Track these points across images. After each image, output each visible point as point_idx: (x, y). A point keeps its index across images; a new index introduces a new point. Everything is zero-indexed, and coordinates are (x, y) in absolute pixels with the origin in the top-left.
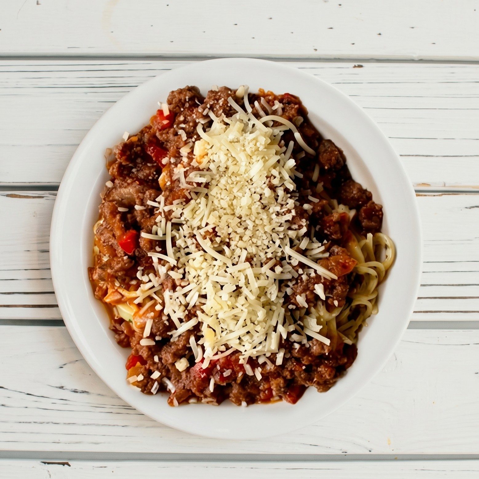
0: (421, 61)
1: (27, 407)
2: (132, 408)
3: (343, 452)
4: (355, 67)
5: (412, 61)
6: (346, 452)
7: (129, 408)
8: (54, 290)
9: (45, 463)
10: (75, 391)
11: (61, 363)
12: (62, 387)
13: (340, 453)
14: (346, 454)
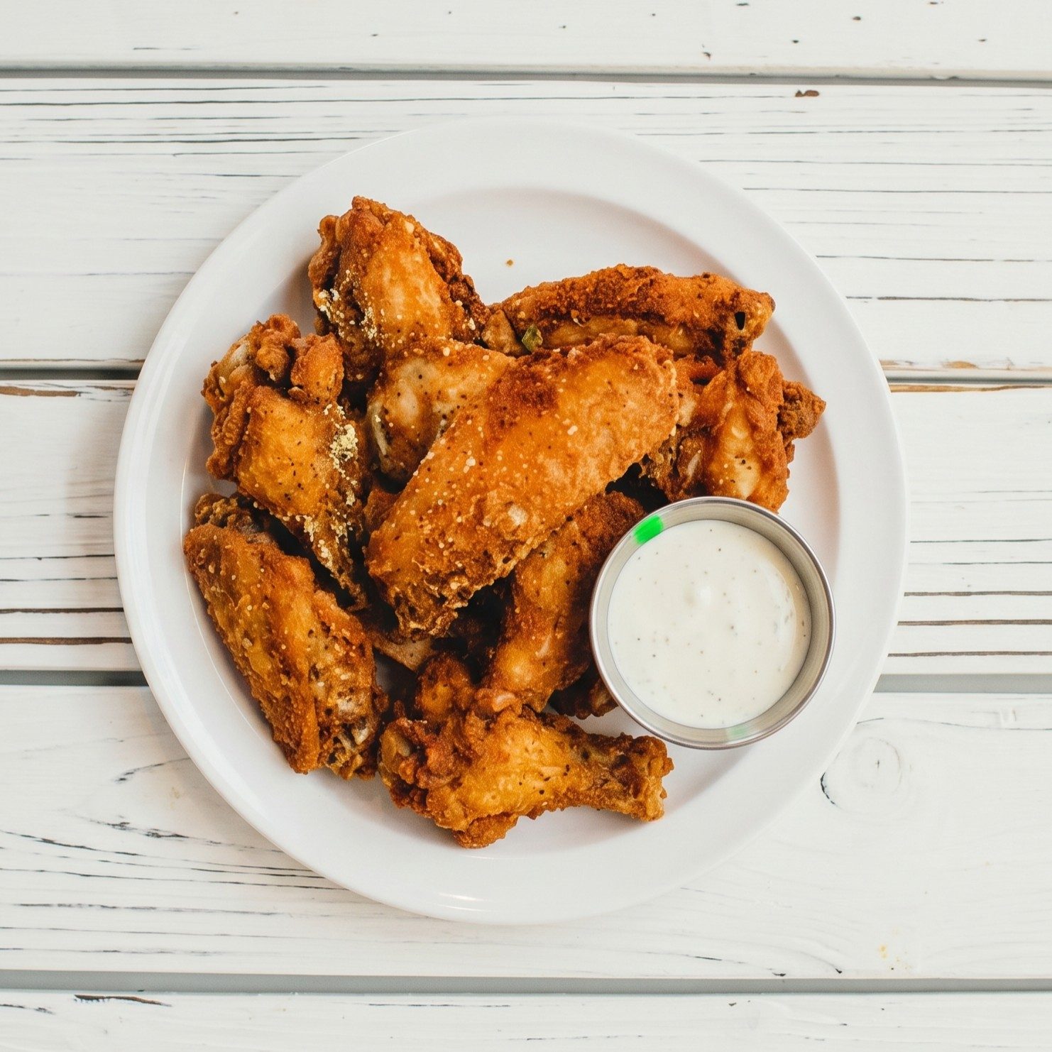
0: (954, 80)
1: (42, 871)
3: (776, 975)
4: (799, 94)
5: (931, 81)
6: (782, 975)
8: (122, 604)
10: (156, 835)
11: (125, 770)
12: (122, 826)
13: (769, 976)
14: (784, 978)
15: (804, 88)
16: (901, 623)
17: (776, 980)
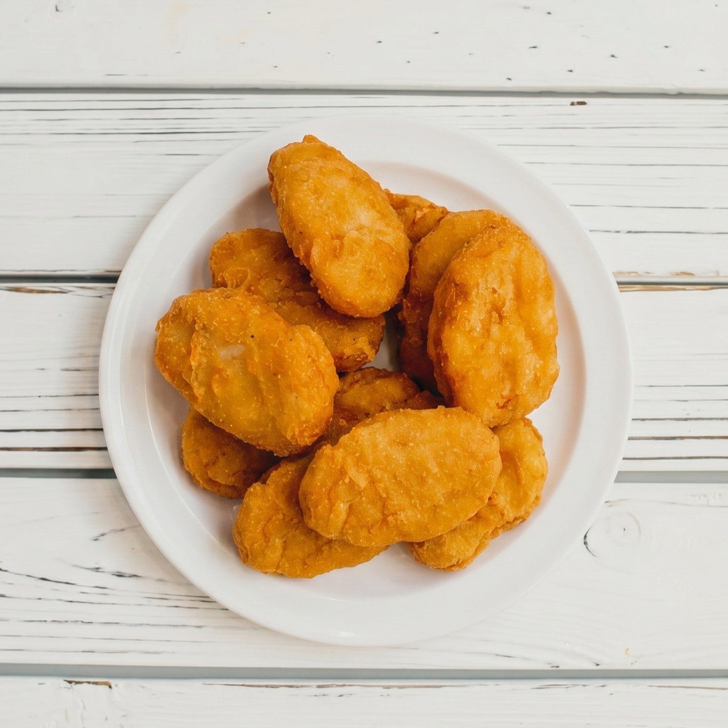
0: (680, 95)
1: (40, 599)
2: (209, 600)
3: (552, 667)
5: (665, 95)
6: (558, 667)
7: (205, 599)
8: (102, 426)
9: (70, 682)
10: (120, 575)
11: (96, 534)
12: (97, 569)
13: (548, 667)
14: (558, 669)
15: (576, 100)
16: (630, 439)
17: (553, 670)
